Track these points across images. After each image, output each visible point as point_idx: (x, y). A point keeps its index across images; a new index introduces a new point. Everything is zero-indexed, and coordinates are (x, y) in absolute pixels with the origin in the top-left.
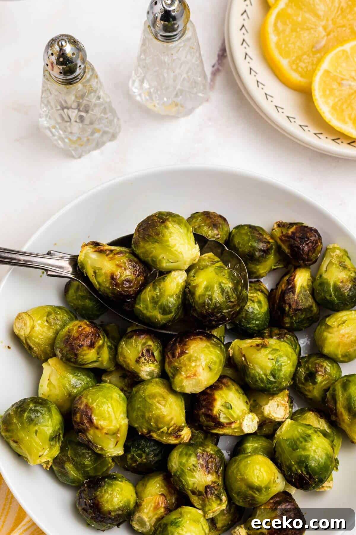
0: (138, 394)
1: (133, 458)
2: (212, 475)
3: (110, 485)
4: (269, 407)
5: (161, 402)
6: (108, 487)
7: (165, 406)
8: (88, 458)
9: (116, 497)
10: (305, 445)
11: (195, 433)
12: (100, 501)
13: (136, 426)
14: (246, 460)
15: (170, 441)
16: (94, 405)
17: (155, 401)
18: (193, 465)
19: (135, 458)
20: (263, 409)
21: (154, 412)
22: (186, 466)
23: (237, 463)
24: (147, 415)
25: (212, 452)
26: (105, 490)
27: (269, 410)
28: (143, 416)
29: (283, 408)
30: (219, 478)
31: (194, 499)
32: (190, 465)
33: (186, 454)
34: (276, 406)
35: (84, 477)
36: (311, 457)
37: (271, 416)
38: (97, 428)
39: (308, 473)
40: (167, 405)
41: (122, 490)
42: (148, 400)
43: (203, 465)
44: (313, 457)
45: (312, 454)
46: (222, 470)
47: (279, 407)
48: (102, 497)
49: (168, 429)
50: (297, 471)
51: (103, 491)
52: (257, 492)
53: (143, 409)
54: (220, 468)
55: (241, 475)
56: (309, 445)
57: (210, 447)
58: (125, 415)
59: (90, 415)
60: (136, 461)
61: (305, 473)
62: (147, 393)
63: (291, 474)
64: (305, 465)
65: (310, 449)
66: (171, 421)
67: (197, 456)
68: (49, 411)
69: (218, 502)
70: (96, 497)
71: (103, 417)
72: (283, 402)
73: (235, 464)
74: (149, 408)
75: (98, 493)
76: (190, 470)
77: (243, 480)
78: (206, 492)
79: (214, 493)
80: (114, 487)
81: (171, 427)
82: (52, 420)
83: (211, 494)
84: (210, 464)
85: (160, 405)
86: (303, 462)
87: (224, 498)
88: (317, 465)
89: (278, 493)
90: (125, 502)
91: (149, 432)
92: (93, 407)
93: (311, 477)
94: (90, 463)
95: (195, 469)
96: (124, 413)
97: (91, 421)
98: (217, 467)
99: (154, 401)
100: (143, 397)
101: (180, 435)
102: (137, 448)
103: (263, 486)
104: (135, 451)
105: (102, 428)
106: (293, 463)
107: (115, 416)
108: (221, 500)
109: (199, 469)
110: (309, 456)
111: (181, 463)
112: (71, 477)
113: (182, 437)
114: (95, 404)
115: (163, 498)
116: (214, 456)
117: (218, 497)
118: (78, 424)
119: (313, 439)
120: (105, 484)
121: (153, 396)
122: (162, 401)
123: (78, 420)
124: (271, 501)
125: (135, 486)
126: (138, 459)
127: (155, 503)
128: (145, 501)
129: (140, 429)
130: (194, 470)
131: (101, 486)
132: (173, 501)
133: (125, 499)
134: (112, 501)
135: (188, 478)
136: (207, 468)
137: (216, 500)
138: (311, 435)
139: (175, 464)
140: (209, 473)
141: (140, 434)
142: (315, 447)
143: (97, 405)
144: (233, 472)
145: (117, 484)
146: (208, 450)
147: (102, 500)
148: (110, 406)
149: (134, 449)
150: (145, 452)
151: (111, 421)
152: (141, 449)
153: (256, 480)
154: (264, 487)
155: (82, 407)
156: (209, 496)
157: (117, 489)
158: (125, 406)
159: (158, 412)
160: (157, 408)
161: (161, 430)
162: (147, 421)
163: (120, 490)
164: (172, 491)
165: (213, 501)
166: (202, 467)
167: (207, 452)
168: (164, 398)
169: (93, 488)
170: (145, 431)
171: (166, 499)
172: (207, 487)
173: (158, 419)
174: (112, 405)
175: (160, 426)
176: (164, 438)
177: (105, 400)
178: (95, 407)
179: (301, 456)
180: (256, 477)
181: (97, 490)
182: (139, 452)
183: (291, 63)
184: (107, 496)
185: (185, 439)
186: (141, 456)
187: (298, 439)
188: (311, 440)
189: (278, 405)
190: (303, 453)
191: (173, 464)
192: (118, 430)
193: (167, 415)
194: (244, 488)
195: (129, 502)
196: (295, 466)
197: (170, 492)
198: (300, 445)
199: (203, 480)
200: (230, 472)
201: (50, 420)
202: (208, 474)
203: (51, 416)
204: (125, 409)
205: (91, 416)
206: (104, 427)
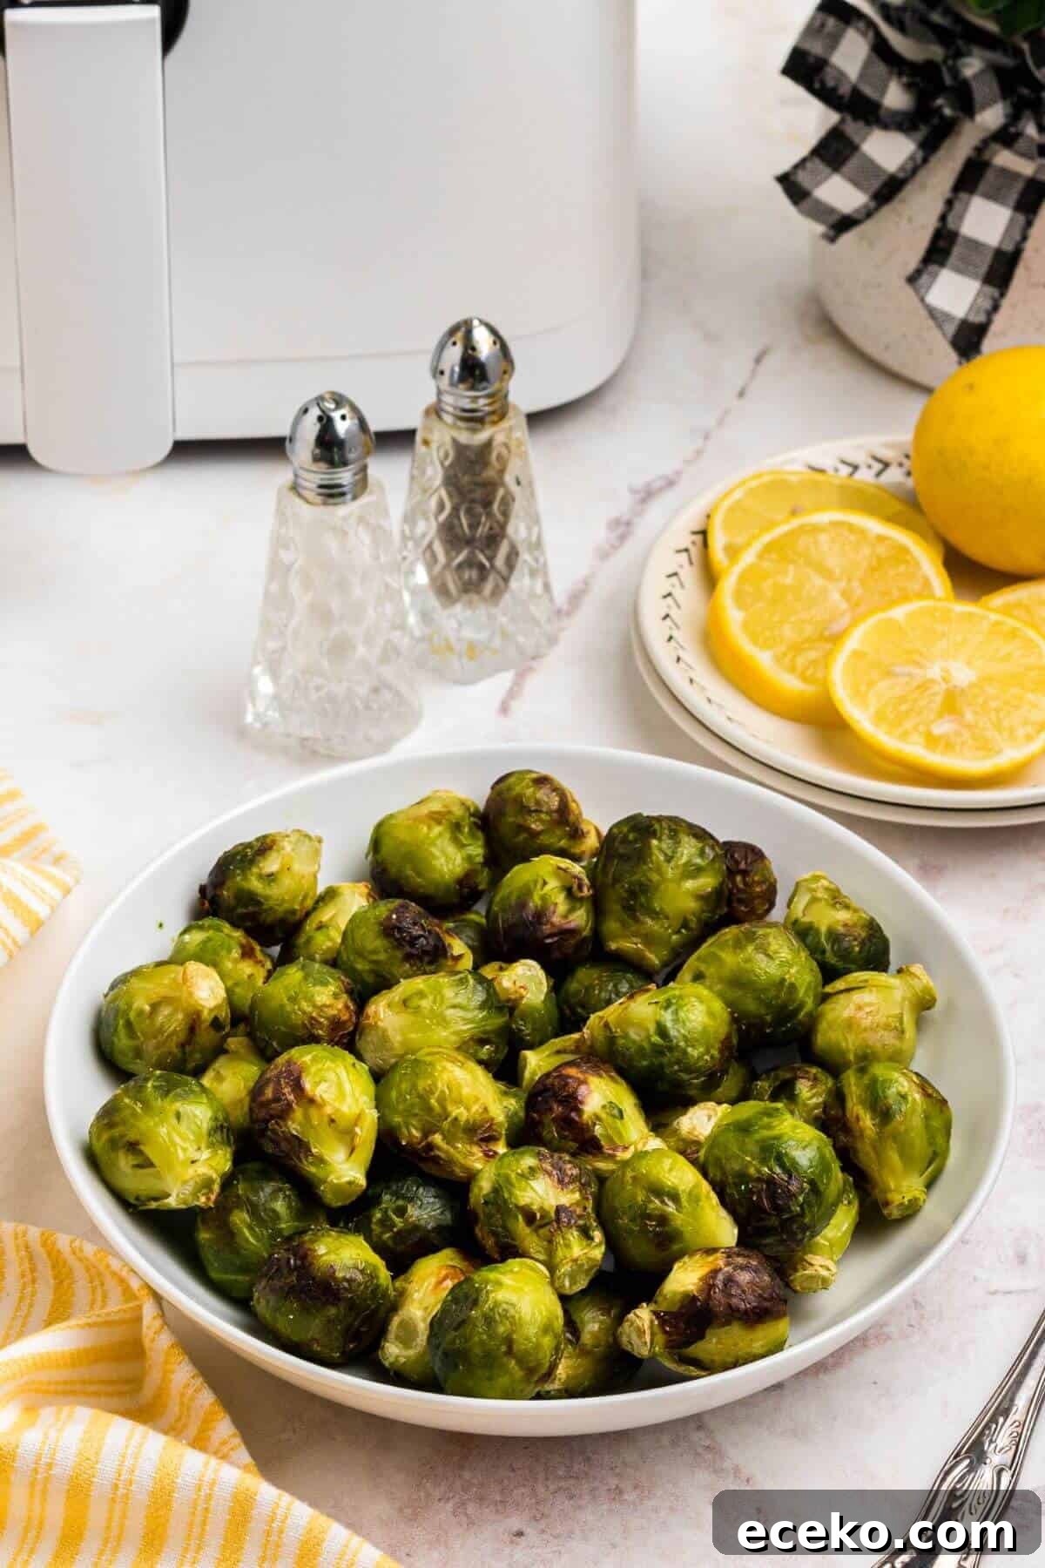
1: (385, 1218)
4: (691, 1118)
10: (770, 1122)
12: (311, 1248)
15: (471, 1160)
16: (306, 1059)
18: (530, 1168)
19: (391, 1219)
20: (678, 1124)
22: (515, 1167)
24: (421, 1084)
27: (691, 1124)
28: (413, 1090)
30: (586, 1195)
31: (530, 1240)
32: (523, 1166)
34: (706, 1119)
36: (786, 1137)
37: (696, 1133)
38: (312, 1101)
39: (784, 1169)
43: (551, 1172)
44: (792, 1139)
45: (788, 1132)
48: (316, 1241)
49: (469, 1113)
52: (670, 1203)
56: (779, 1120)
58: (373, 1099)
59: (296, 1076)
61: (779, 1170)
63: (746, 1187)
64: (775, 1153)
65: (783, 1125)
67: (537, 1157)
69: (585, 1242)
70: (301, 1243)
71: (325, 1081)
76: (523, 1175)
77: (638, 1179)
78: (558, 1219)
79: (576, 1222)
83: (569, 1224)
86: (770, 1145)
87: (598, 1235)
91: (426, 1135)
92: (304, 1063)
95: (534, 1174)
96: (369, 1096)
97: (299, 1086)
101: (496, 1152)
104: (391, 1200)
105: (323, 1105)
106: (749, 1159)
108: (592, 1239)
110: (781, 1135)
114: (308, 1058)
117: (585, 1233)
118: (267, 1105)
123: (269, 1096)
126: (397, 1220)
127: (439, 1276)
129: (405, 1131)
130: (531, 1176)
134: (338, 1250)
135: (516, 1193)
137: (580, 1238)
141: (403, 1144)
147: (313, 1246)
149: (389, 1197)
150: (412, 1202)
151: (343, 1096)
155: (278, 1070)
161: (454, 1114)
165: (574, 1237)
166: (550, 1175)
170: (416, 1132)
172: (559, 1210)
173: (446, 1094)
175: (450, 1108)
176: (460, 1147)
178: (308, 1062)
179: (764, 1138)
182: (400, 1202)
183: (778, 659)
187: (753, 1117)
190: (768, 1133)
192: (357, 1121)
194: (641, 1196)
196: (754, 1163)
198: (759, 1122)
199: (551, 1201)
205: (299, 1078)
206: (326, 1101)
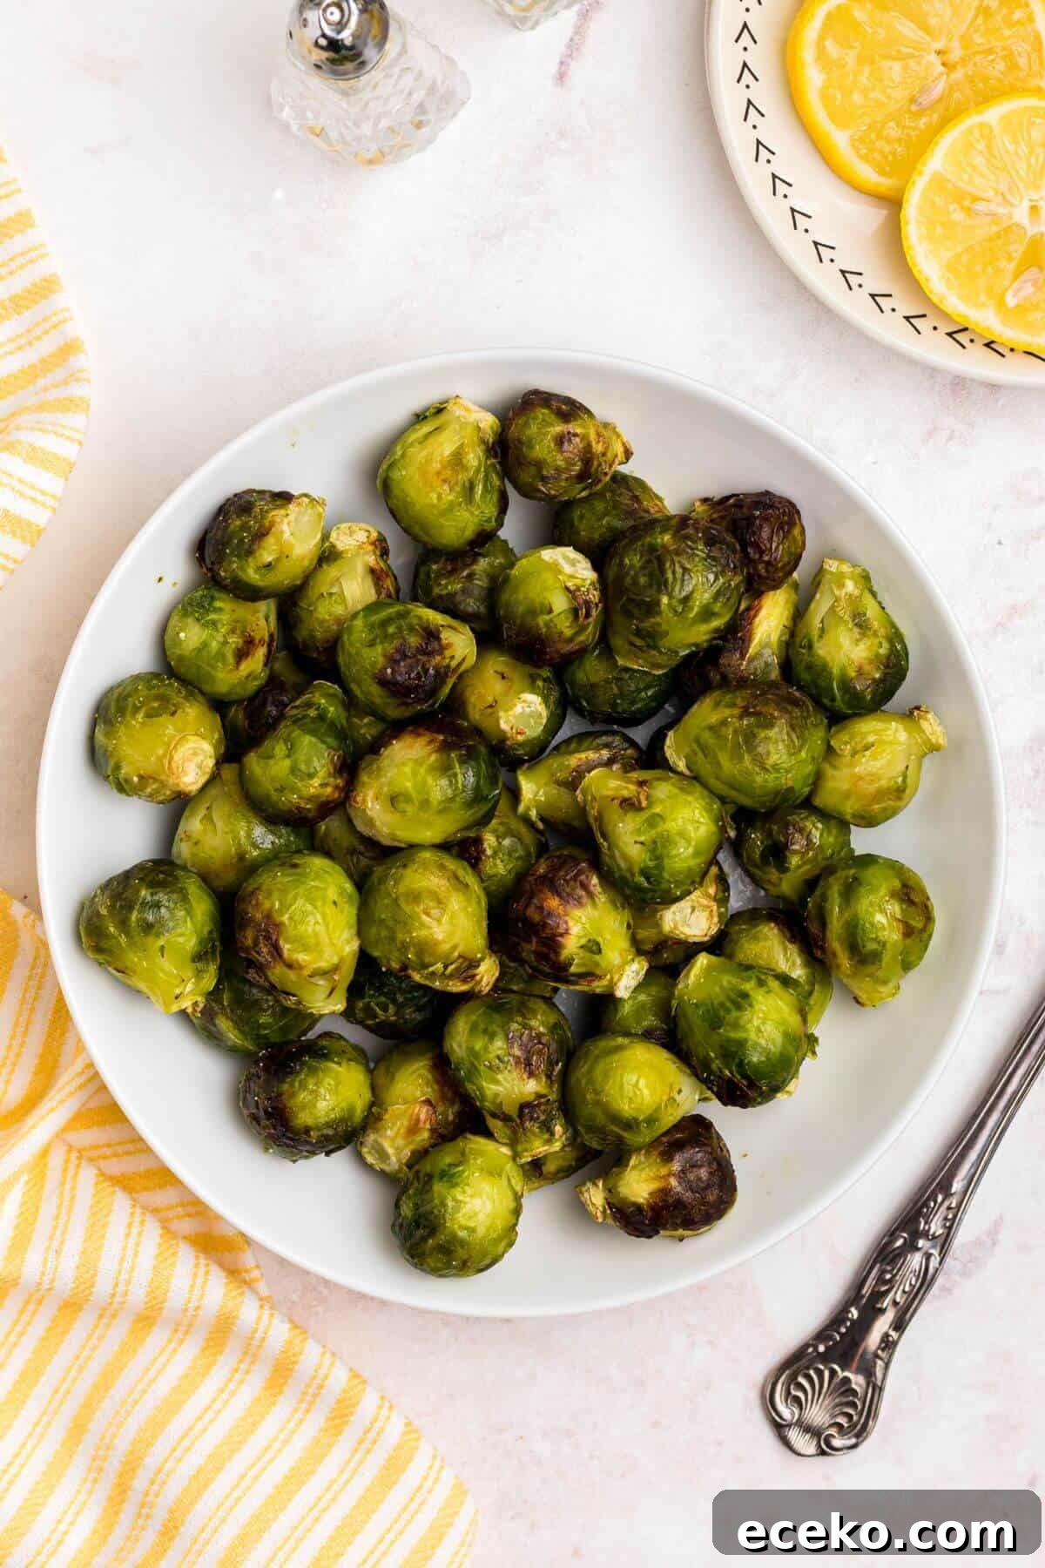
0: (382, 887)
1: (368, 1008)
2: (539, 1081)
3: (313, 1071)
4: (674, 913)
5: (433, 912)
6: (307, 1075)
7: (439, 921)
8: (265, 1011)
9: (325, 1100)
10: (738, 1018)
11: (509, 967)
12: (289, 1105)
13: (376, 954)
14: (608, 1060)
15: (449, 988)
16: (285, 918)
17: (419, 909)
18: (499, 1058)
19: (373, 1009)
20: (661, 918)
21: (414, 934)
22: (483, 1059)
23: (589, 1063)
24: (400, 936)
25: (542, 1029)
26: (300, 1082)
27: (674, 920)
28: (392, 938)
29: (706, 914)
30: (551, 1087)
31: (495, 1125)
32: (491, 1056)
33: (485, 1031)
34: (690, 910)
35: (258, 1045)
36: (750, 1043)
37: (677, 932)
38: (289, 965)
39: (745, 1076)
40: (445, 919)
41: (337, 1085)
42: (403, 905)
43: (519, 1058)
44: (756, 1044)
45: (752, 1036)
46: (560, 1070)
47: (697, 913)
48: (293, 1095)
49: (446, 967)
50: (721, 1072)
51: (297, 1084)
53: (391, 923)
54: (557, 1064)
55: (596, 1092)
56: (747, 1015)
57: (539, 1017)
58: (354, 931)
59: (274, 938)
60: (375, 1016)
61: (739, 1077)
62: (402, 888)
63: (709, 1074)
64: (737, 1060)
65: (749, 1026)
66: (452, 953)
67: (507, 1038)
68: (185, 898)
69: (546, 1136)
70: (280, 1095)
71: (303, 945)
72: (705, 902)
73: (585, 1062)
74: (405, 924)
75: (285, 1087)
76: (490, 1068)
77: (598, 1103)
78: (521, 1114)
79: (538, 1118)
80: (321, 1074)
81: (452, 964)
82: (191, 919)
83: (532, 1119)
84: (535, 1058)
85: (428, 919)
86: (733, 1052)
87: (559, 1129)
88: (763, 1059)
89: (680, 1122)
90: (343, 1109)
91: (404, 968)
92: (282, 924)
93: (752, 1085)
94: (271, 1020)
95: (501, 1065)
96: (350, 928)
97: (277, 951)
98: (551, 1064)
99: (417, 909)
100: (394, 896)
101: (473, 976)
102: (379, 990)
103: (641, 1118)
104: (373, 995)
105: (301, 967)
106: (712, 1055)
107: (330, 939)
108: (552, 1134)
109: (509, 1068)
110: (746, 1040)
111: (471, 1051)
112: (230, 1043)
113: (478, 978)
114: (286, 916)
115: (428, 1111)
116: (544, 1040)
117: (547, 1128)
118: (247, 950)
119: (754, 1003)
120: (302, 1069)
121: (416, 897)
122: (434, 908)
123: (249, 942)
124: (665, 1139)
125: (370, 1072)
126: (380, 1012)
127: (410, 1120)
128: (390, 1111)
129: (384, 961)
130: (498, 1068)
131: (292, 1072)
132: (451, 1118)
133: (344, 1104)
134: (315, 1106)
135: (484, 1084)
136: (528, 1064)
137: (541, 1132)
138: (751, 993)
139: (460, 1046)
140: (531, 1075)
141: (384, 969)
142: (760, 1021)
143: (291, 918)
144: (579, 1081)
145: (329, 1069)
146: (534, 1023)
147: (290, 1103)
148: (320, 921)
149: (372, 992)
150: (394, 1001)
151: (321, 953)
152: (385, 995)
153: (626, 1107)
154: (644, 1121)
155: (259, 916)
156: (527, 1124)
157: (329, 1081)
158: (354, 911)
159: (424, 933)
160: (423, 925)
161: (431, 969)
162: (399, 950)
163: (332, 1083)
164: (450, 1095)
165: (534, 1134)
166: (517, 1061)
167: (531, 1029)
168: (439, 902)
169: (276, 1074)
170: (395, 965)
171: (435, 1112)
172: (522, 1107)
173: (424, 948)
174: (324, 916)
175: (427, 960)
176: (437, 983)
177: (309, 907)
178: (287, 922)
179: (729, 1040)
180: (626, 1101)
181: (283, 1081)
182: (383, 999)
184: (303, 1096)
185: (484, 983)
186: (385, 1009)
187: (722, 1005)
188: (751, 1005)
189: (693, 909)
190: (733, 1035)
191: (455, 1046)
192: (336, 969)
193: (444, 941)
194: (601, 1119)
195: (351, 1109)
196: (717, 1062)
197: (443, 1098)
198: (727, 1017)
199: (516, 1089)
200: (573, 1080)
201: (188, 919)
202: (529, 1078)
203: (189, 912)
204: (353, 920)
205: (277, 940)
206: (304, 964)
